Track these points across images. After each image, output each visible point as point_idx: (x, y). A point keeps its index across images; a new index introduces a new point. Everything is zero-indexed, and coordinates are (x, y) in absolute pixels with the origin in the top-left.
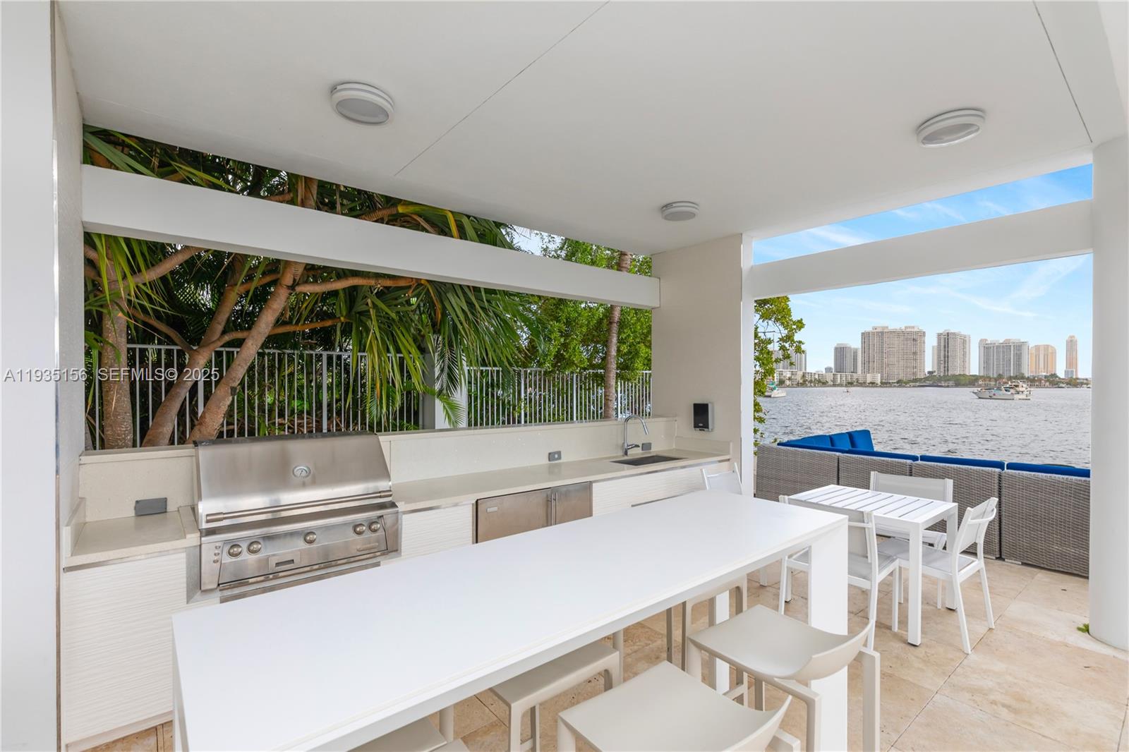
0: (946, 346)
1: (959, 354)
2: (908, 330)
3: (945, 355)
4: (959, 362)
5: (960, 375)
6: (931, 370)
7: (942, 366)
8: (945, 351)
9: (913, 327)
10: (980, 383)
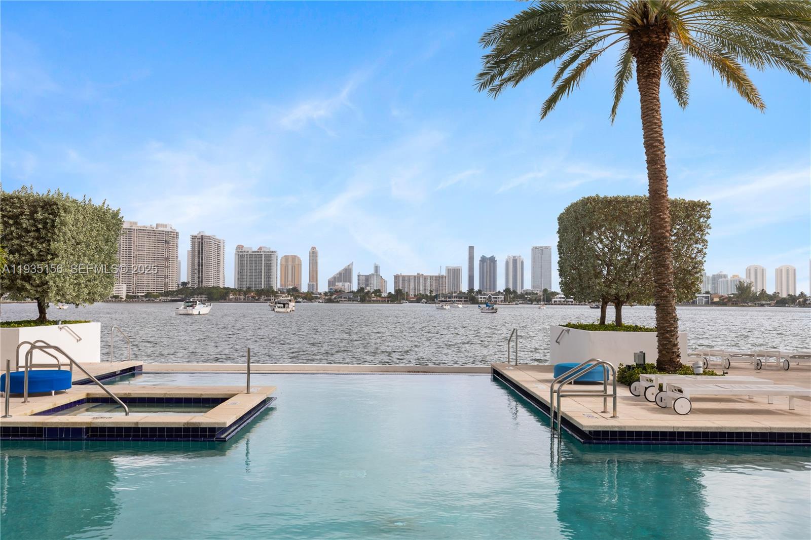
0: (201, 252)
1: (213, 262)
2: (160, 229)
3: (199, 262)
4: (212, 272)
5: (213, 287)
6: (186, 281)
7: (196, 276)
8: (199, 258)
9: (165, 226)
10: (231, 297)
